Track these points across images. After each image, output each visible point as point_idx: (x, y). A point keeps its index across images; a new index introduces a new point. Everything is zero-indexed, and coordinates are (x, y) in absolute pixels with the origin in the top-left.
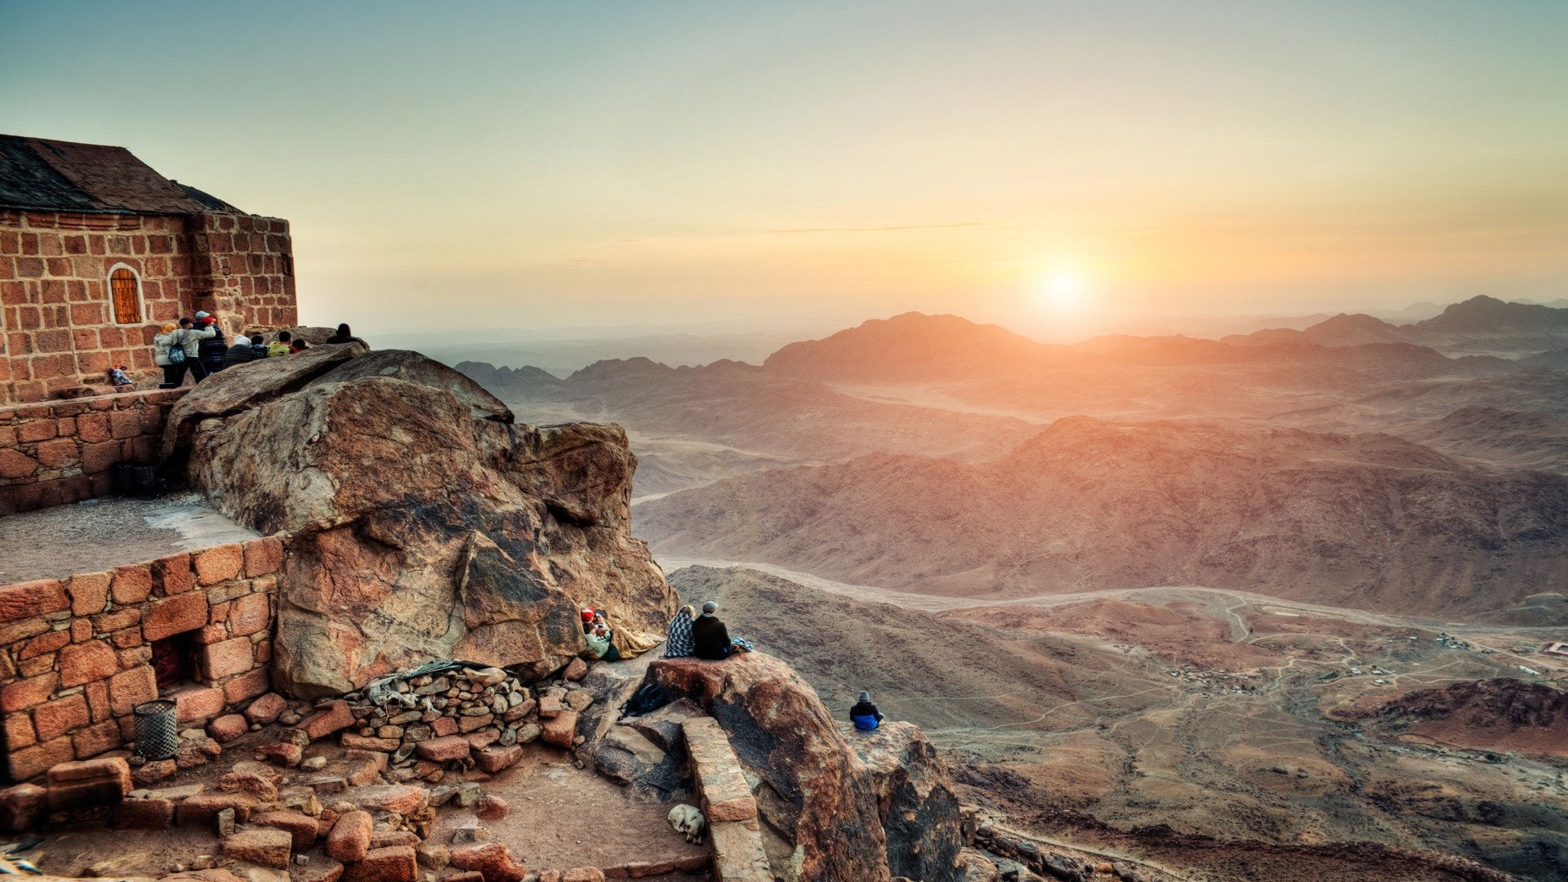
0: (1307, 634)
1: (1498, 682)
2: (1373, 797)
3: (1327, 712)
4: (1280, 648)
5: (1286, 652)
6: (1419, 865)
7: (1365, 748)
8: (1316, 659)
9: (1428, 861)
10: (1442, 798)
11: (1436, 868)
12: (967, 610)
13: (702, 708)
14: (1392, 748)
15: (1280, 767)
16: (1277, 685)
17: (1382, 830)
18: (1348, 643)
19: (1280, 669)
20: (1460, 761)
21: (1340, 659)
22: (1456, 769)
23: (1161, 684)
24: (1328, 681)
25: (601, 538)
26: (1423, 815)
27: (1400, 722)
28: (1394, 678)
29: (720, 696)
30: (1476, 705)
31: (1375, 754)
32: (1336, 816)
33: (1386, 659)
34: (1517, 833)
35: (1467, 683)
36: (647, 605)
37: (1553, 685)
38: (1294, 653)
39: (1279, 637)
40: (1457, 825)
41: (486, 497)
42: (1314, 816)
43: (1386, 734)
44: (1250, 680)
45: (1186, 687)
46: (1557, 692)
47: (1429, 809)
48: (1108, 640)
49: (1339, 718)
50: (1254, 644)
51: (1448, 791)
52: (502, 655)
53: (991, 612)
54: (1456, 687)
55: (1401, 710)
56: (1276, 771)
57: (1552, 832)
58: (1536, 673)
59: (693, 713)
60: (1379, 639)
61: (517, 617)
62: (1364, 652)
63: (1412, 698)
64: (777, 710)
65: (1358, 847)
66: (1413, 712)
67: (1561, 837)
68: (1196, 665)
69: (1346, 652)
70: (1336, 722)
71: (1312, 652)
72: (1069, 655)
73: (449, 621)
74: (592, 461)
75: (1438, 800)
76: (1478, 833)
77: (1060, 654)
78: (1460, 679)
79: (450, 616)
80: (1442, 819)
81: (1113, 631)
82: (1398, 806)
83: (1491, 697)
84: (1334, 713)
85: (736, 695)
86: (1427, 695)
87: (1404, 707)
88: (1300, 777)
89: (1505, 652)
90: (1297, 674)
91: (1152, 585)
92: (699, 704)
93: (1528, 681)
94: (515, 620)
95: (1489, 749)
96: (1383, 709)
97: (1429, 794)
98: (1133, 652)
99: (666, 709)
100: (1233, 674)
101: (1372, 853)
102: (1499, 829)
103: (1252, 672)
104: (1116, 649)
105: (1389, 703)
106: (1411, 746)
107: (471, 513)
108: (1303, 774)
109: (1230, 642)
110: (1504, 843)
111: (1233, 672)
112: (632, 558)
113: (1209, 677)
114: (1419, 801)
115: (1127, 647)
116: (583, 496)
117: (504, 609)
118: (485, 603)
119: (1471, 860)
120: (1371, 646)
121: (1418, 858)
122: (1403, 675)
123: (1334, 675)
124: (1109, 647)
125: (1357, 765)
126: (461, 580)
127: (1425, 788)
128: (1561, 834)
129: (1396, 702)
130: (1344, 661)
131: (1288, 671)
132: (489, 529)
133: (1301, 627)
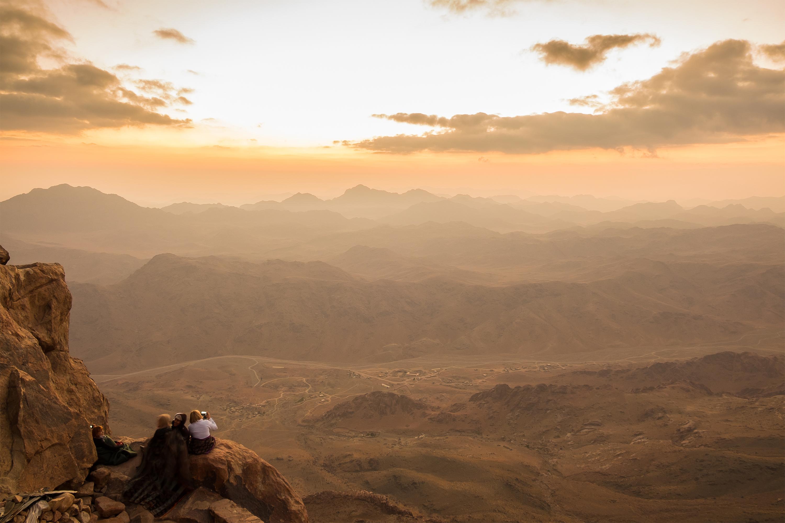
0: (288, 377)
1: (374, 394)
2: (323, 466)
3: (300, 421)
4: (276, 387)
5: (279, 389)
6: (348, 499)
7: (319, 439)
8: (293, 391)
9: (351, 496)
10: (353, 460)
11: (355, 499)
12: (105, 383)
13: (217, 493)
14: (330, 437)
15: (280, 457)
16: (276, 409)
17: (328, 483)
18: (307, 381)
19: (276, 399)
20: (360, 439)
21: (305, 390)
22: (358, 443)
23: (218, 416)
24: (300, 403)
25: (59, 361)
26: (345, 471)
27: (333, 422)
28: (329, 397)
29: (228, 480)
30: (365, 408)
31: (323, 441)
32: (307, 480)
33: (325, 388)
34: (385, 472)
35: (361, 396)
36: (94, 412)
37: (396, 392)
38: (283, 389)
39: (275, 380)
40: (360, 474)
41: (13, 334)
42: (297, 482)
43: (327, 430)
44: (262, 408)
45: (231, 416)
46: (397, 395)
47: (348, 467)
48: (187, 393)
49: (305, 424)
50: (263, 386)
51: (356, 456)
52: (52, 478)
53: (120, 382)
54: (356, 399)
55: (334, 415)
56: (278, 459)
57: (399, 469)
58: (388, 387)
59: (212, 498)
60: (322, 377)
61: (57, 441)
62: (315, 385)
63: (337, 408)
64: (262, 483)
65: (321, 495)
66: (339, 415)
67: (402, 471)
68: (235, 402)
69: (307, 386)
70: (305, 426)
71: (291, 388)
72: (167, 405)
73: (12, 456)
74: (54, 296)
75: (352, 461)
76: (370, 476)
77: (161, 405)
78: (358, 394)
79: (11, 451)
80: (354, 472)
81: (190, 387)
82: (335, 469)
83: (371, 402)
84: (303, 421)
85: (236, 477)
86: (344, 405)
87: (335, 413)
88: (290, 460)
89: (376, 377)
90: (285, 402)
91: (210, 357)
92: (214, 490)
93: (385, 391)
94: (56, 444)
95: (371, 430)
96: (326, 415)
97: (348, 460)
98: (201, 399)
99: (191, 500)
100: (254, 406)
101: (327, 497)
102: (378, 472)
103: (263, 403)
104: (192, 398)
105: (328, 412)
106: (338, 435)
107: (8, 351)
108: (291, 459)
109: (251, 387)
110: (380, 479)
111: (254, 404)
112: (80, 375)
113: (242, 409)
114: (344, 464)
115: (198, 396)
116: (49, 327)
117: (49, 436)
118: (36, 433)
119: (369, 492)
120: (318, 381)
121: (347, 495)
122: (333, 396)
123: (302, 400)
124: (189, 397)
125: (315, 449)
126: (17, 414)
127: (346, 456)
128: (401, 469)
129: (331, 411)
130: (307, 391)
131: (280, 400)
132: (21, 363)
133: (285, 374)
